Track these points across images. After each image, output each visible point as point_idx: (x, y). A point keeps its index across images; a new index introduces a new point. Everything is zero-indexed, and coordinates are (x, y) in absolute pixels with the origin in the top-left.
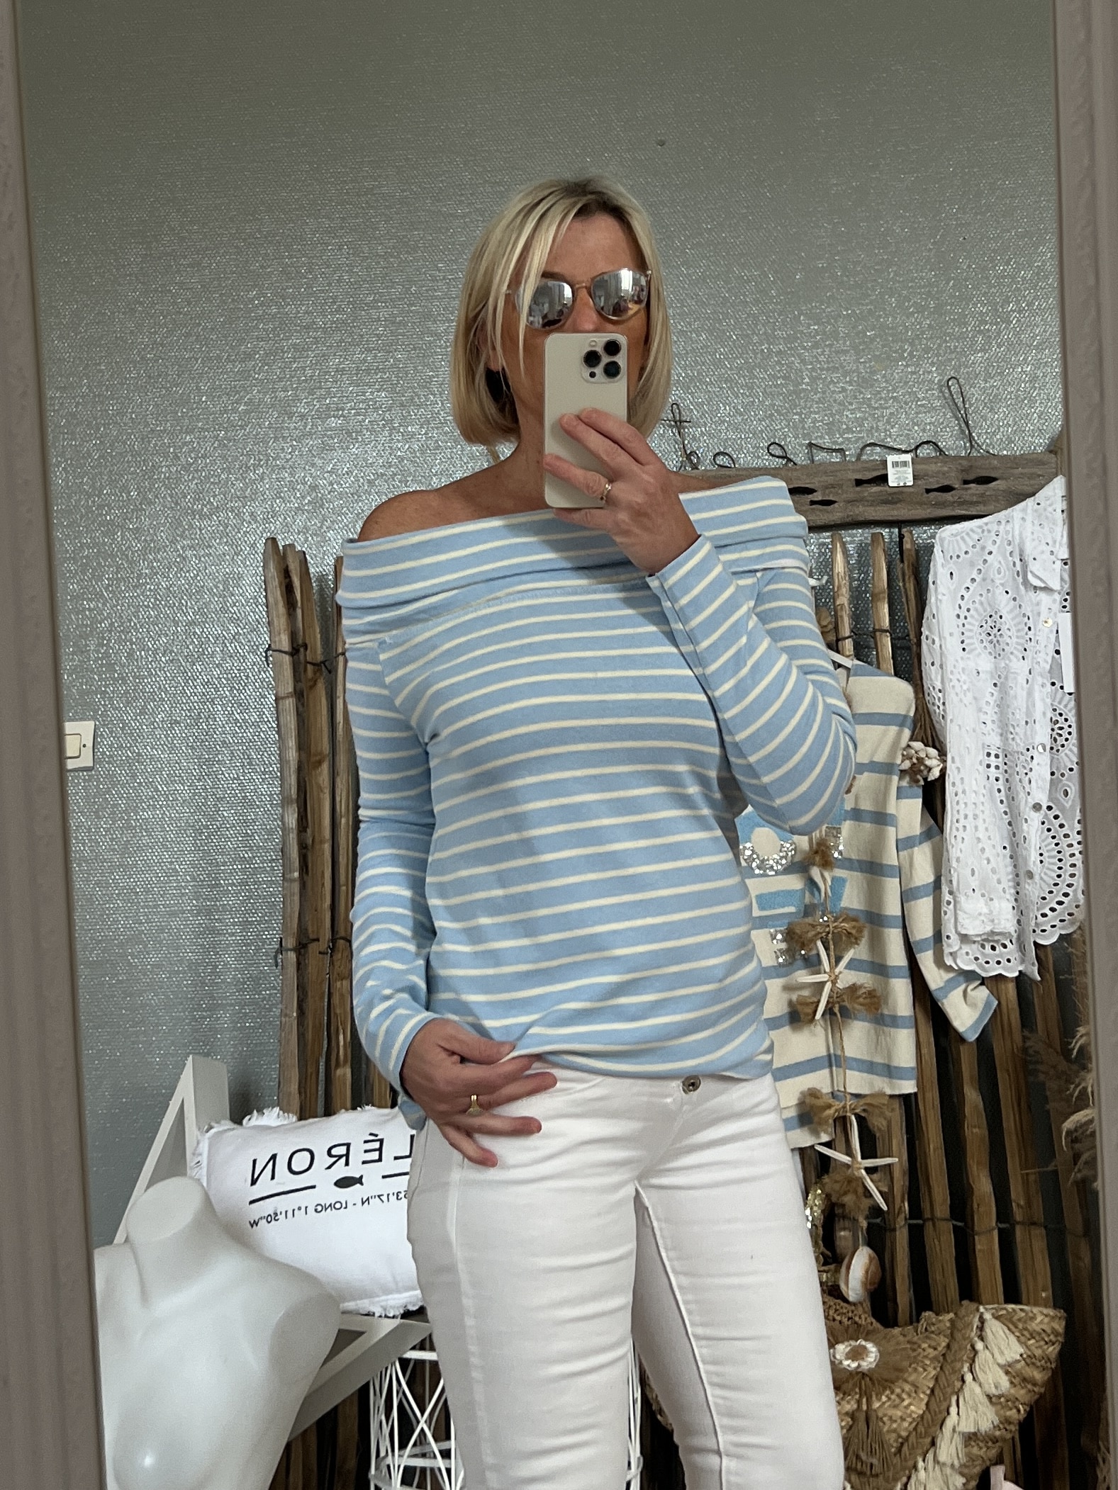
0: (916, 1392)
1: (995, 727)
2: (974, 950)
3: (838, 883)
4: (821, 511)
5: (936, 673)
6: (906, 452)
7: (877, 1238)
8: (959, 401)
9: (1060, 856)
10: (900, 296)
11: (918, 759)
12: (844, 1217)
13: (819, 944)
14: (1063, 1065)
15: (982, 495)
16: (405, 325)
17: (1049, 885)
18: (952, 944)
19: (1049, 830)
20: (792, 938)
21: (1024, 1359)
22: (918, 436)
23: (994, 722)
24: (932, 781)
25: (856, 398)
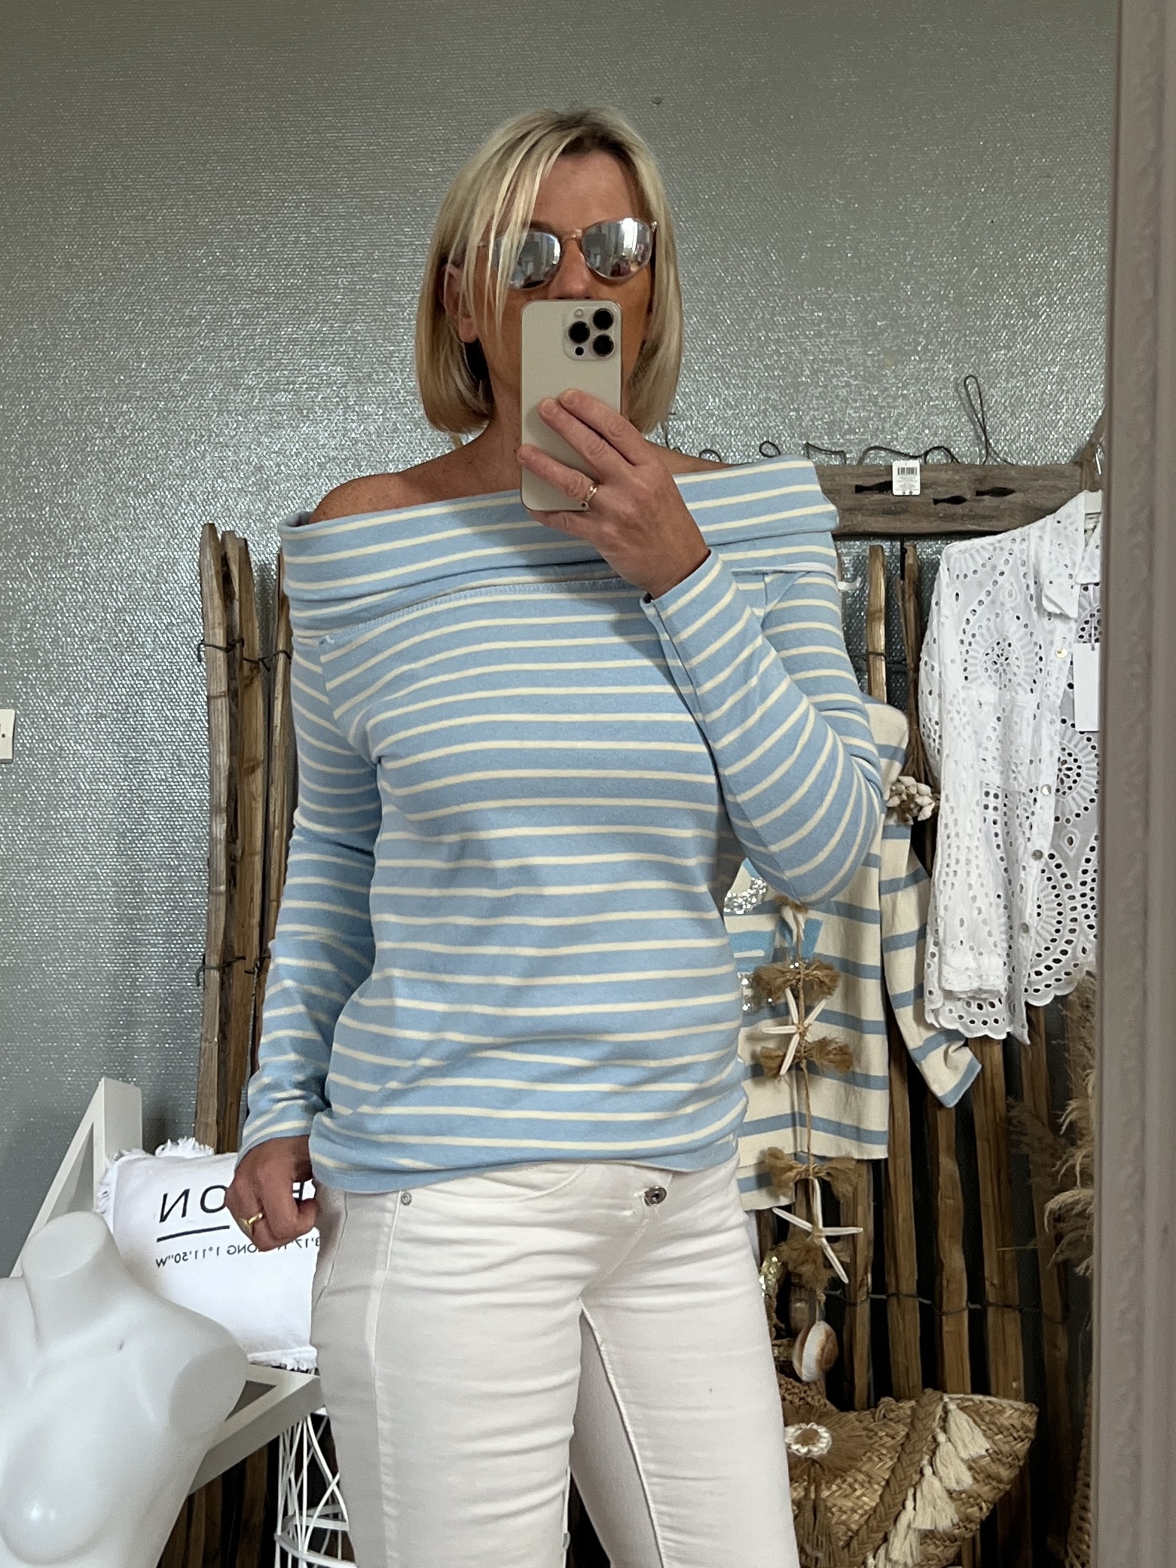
0: (869, 1482)
1: (995, 764)
2: (959, 1007)
3: (813, 926)
5: (934, 704)
6: (914, 457)
7: (837, 1312)
8: (976, 402)
9: (1060, 909)
10: (917, 282)
11: (908, 795)
12: (801, 1287)
13: (788, 992)
14: (1050, 1138)
15: (997, 508)
16: (365, 295)
17: (1045, 941)
18: (935, 1001)
19: (1049, 879)
20: (758, 984)
21: (990, 1455)
22: (929, 440)
23: (994, 758)
24: (922, 821)
25: (861, 395)
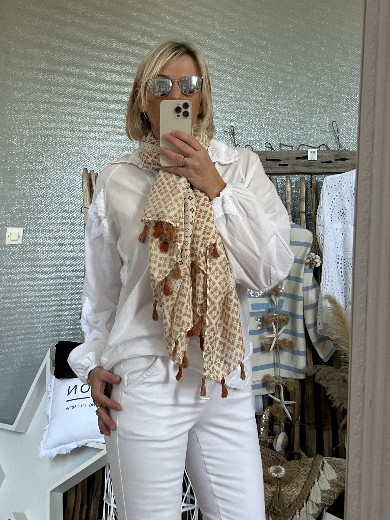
0: (297, 486)
1: (341, 249)
3: (281, 302)
4: (283, 168)
5: (321, 229)
6: (315, 148)
7: (289, 429)
8: (336, 130)
10: (316, 91)
11: (312, 259)
12: (276, 421)
13: (273, 323)
15: (342, 165)
18: (320, 326)
20: (263, 320)
21: (338, 478)
22: (320, 142)
23: (341, 247)
24: (317, 267)
25: (298, 127)
